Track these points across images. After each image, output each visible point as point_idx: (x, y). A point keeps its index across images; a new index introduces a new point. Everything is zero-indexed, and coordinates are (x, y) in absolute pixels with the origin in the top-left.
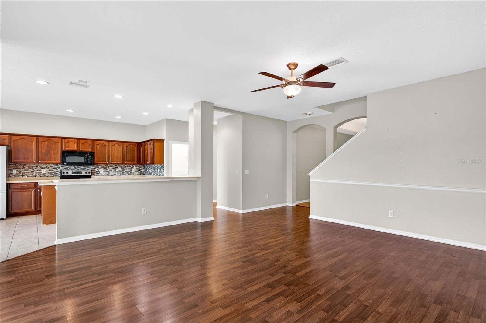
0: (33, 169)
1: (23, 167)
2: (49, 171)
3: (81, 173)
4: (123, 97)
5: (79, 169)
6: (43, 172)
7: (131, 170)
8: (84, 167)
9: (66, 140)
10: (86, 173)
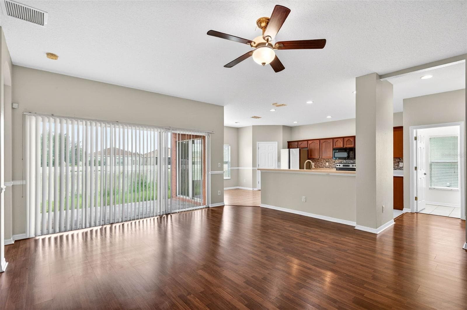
0: (322, 163)
1: (318, 161)
2: (330, 164)
3: (349, 166)
4: (313, 102)
5: (349, 162)
6: (327, 165)
7: (398, 164)
8: (353, 161)
9: (336, 140)
10: (353, 166)
